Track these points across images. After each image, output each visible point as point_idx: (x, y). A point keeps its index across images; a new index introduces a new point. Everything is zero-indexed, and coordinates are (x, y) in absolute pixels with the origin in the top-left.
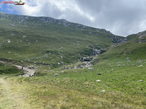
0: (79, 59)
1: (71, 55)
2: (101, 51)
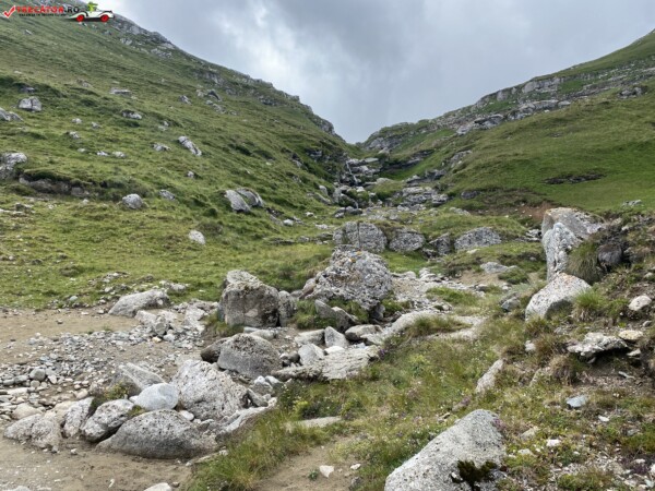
2: (380, 161)
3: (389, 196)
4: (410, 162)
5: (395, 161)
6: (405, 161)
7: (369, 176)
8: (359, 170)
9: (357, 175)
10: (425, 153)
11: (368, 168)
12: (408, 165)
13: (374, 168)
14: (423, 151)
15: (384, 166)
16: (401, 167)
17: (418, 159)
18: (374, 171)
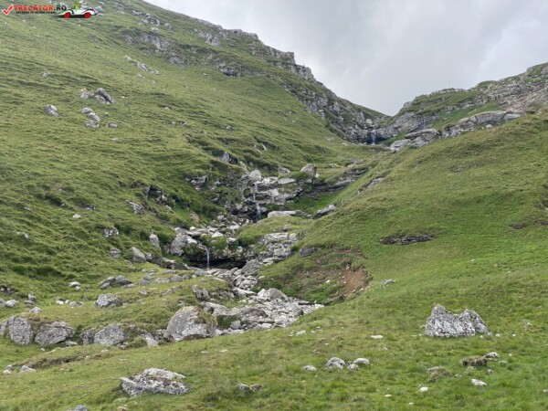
0: (139, 247)
1: (57, 202)
2: (297, 181)
3: (252, 243)
4: (338, 183)
5: (322, 181)
6: (331, 183)
7: (278, 204)
8: (267, 196)
9: (263, 202)
10: (357, 172)
11: (279, 192)
12: (336, 187)
13: (287, 192)
14: (355, 170)
15: (304, 188)
16: (327, 190)
17: (348, 180)
18: (286, 196)
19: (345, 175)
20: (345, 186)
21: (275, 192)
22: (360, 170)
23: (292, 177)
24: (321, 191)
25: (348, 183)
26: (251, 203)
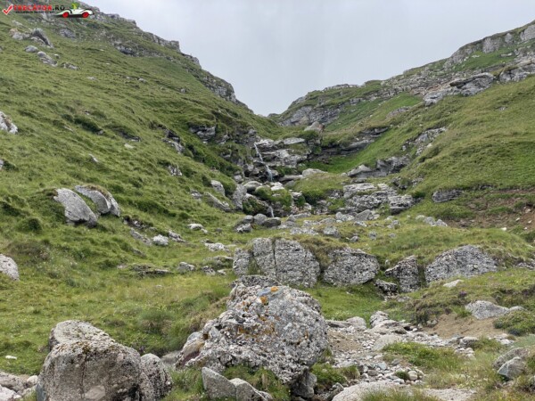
0: (212, 193)
2: (307, 142)
3: (321, 198)
4: (354, 144)
5: (331, 143)
6: (345, 144)
7: (290, 166)
8: (275, 157)
9: (272, 165)
10: (376, 130)
11: (289, 152)
12: (350, 150)
13: (299, 154)
14: (374, 128)
15: (314, 150)
16: (339, 153)
17: (365, 140)
18: (298, 157)
19: (361, 134)
20: (360, 148)
21: (284, 153)
22: (380, 128)
23: (300, 137)
24: (332, 153)
25: (365, 144)
26: (261, 165)
